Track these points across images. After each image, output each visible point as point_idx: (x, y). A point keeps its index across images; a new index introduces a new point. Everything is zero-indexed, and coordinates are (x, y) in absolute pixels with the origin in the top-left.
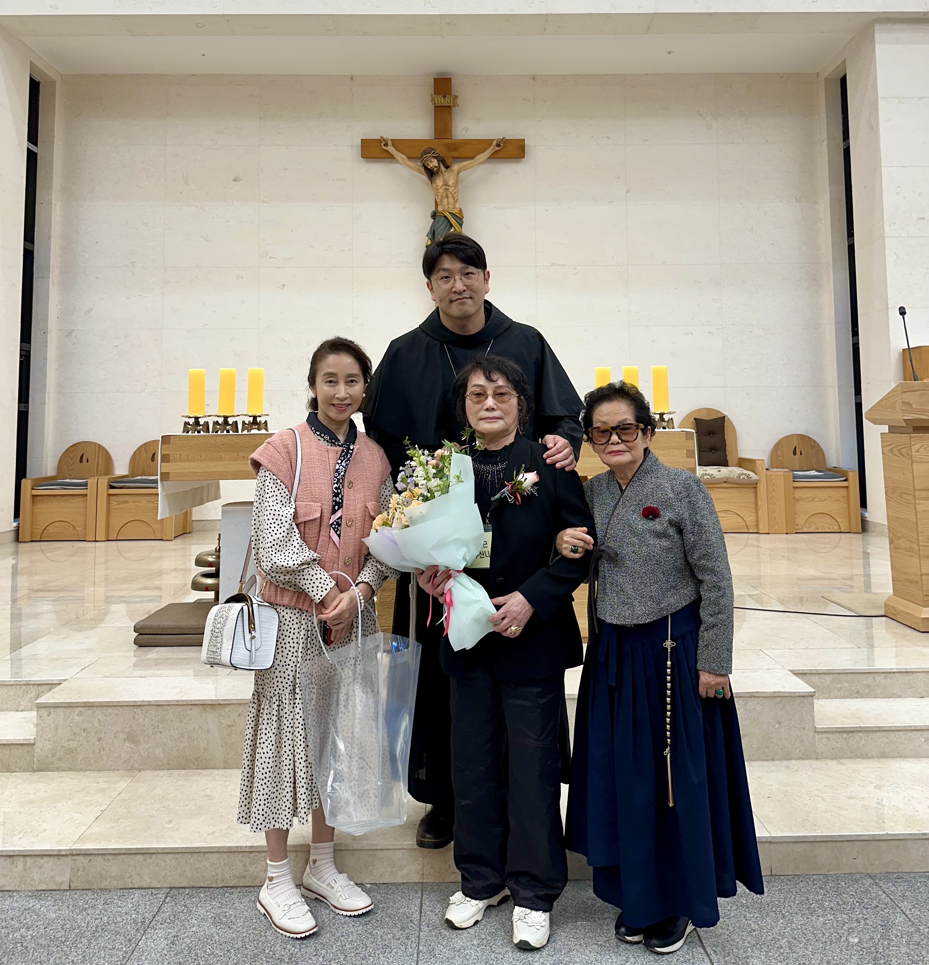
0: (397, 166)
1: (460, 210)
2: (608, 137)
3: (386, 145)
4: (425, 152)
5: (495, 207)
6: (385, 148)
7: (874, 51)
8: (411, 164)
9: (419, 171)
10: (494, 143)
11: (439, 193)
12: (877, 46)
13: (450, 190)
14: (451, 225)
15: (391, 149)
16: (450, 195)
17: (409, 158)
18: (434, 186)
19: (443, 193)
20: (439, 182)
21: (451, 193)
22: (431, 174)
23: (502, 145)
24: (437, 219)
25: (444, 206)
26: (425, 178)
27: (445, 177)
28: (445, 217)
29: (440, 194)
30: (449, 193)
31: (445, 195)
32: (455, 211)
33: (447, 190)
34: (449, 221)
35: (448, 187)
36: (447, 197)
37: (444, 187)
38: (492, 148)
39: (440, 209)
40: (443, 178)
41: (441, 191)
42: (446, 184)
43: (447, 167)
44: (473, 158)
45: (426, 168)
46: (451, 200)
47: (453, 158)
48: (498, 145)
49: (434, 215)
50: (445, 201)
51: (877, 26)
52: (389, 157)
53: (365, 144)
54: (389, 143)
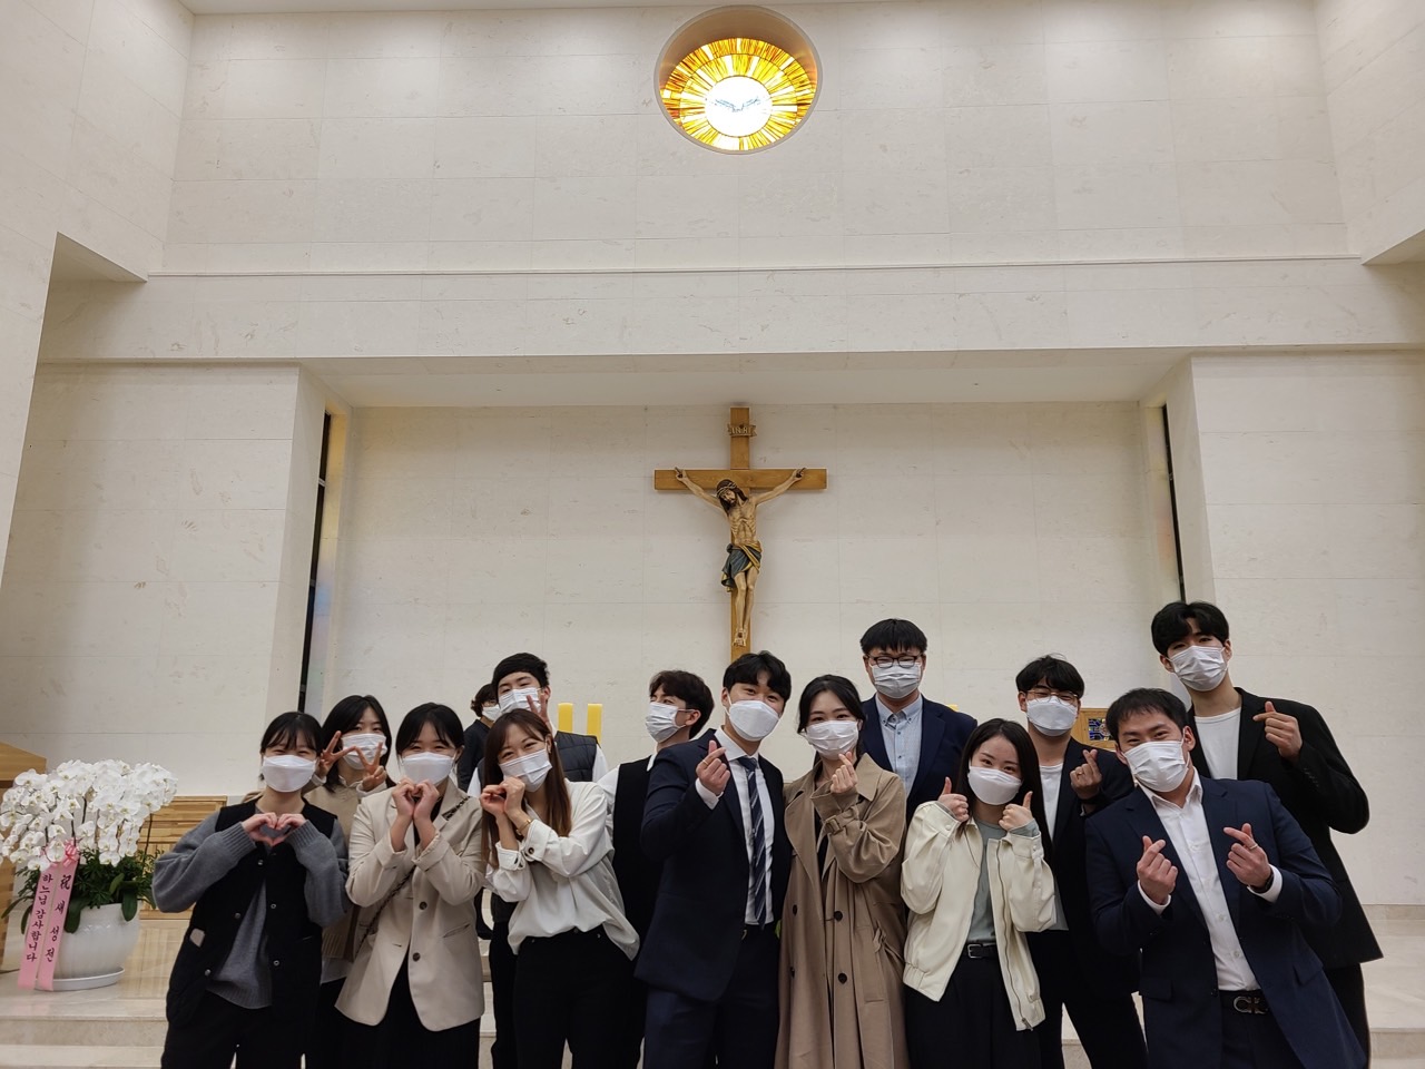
0: (689, 497)
1: (759, 544)
2: (914, 467)
3: (681, 476)
4: (722, 484)
5: (795, 539)
6: (680, 479)
7: (1191, 385)
8: (707, 496)
9: (715, 503)
10: (795, 473)
11: (736, 525)
12: (1194, 380)
13: (747, 523)
14: (749, 560)
15: (685, 480)
16: (747, 528)
17: (705, 489)
18: (731, 518)
19: (739, 526)
20: (736, 514)
21: (748, 526)
22: (728, 506)
23: (802, 475)
24: (733, 552)
25: (741, 539)
26: (721, 509)
27: (743, 510)
28: (742, 550)
29: (736, 527)
30: (746, 525)
31: (742, 528)
32: (753, 545)
33: (744, 522)
34: (749, 557)
35: (745, 520)
36: (744, 530)
37: (741, 520)
38: (791, 478)
39: (736, 542)
40: (740, 511)
41: (738, 524)
42: (743, 517)
43: (744, 499)
44: (771, 489)
45: (722, 500)
46: (749, 534)
47: (751, 489)
48: (798, 476)
49: (730, 549)
50: (742, 534)
51: (1194, 360)
52: (684, 489)
53: (659, 475)
54: (684, 474)
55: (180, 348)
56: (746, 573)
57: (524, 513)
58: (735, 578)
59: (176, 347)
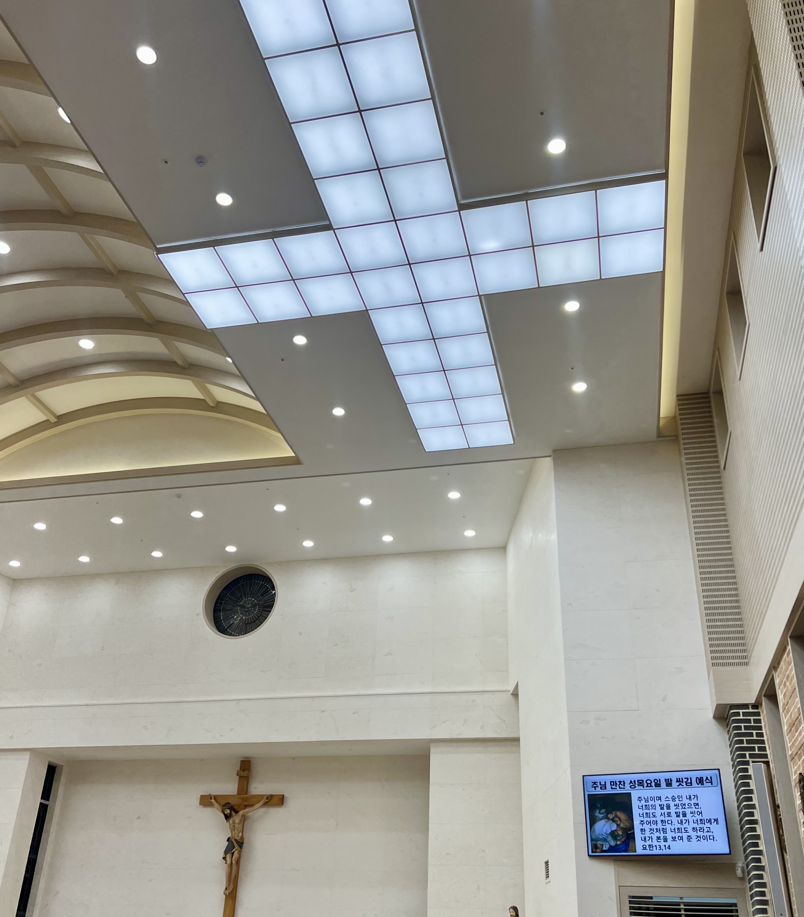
1: (242, 837)
2: (329, 793)
3: (211, 799)
4: (225, 805)
10: (265, 797)
13: (236, 826)
15: (213, 801)
16: (236, 829)
18: (229, 824)
20: (231, 821)
22: (227, 817)
23: (269, 798)
24: (229, 842)
28: (232, 841)
32: (238, 838)
33: (234, 826)
34: (234, 845)
36: (234, 830)
38: (264, 800)
39: (231, 836)
40: (233, 819)
41: (231, 827)
42: (234, 823)
43: (237, 813)
44: (253, 806)
45: (225, 814)
46: (236, 832)
48: (267, 798)
49: (229, 840)
50: (233, 832)
52: (212, 805)
53: (203, 798)
54: (213, 798)
56: (232, 854)
57: (138, 818)
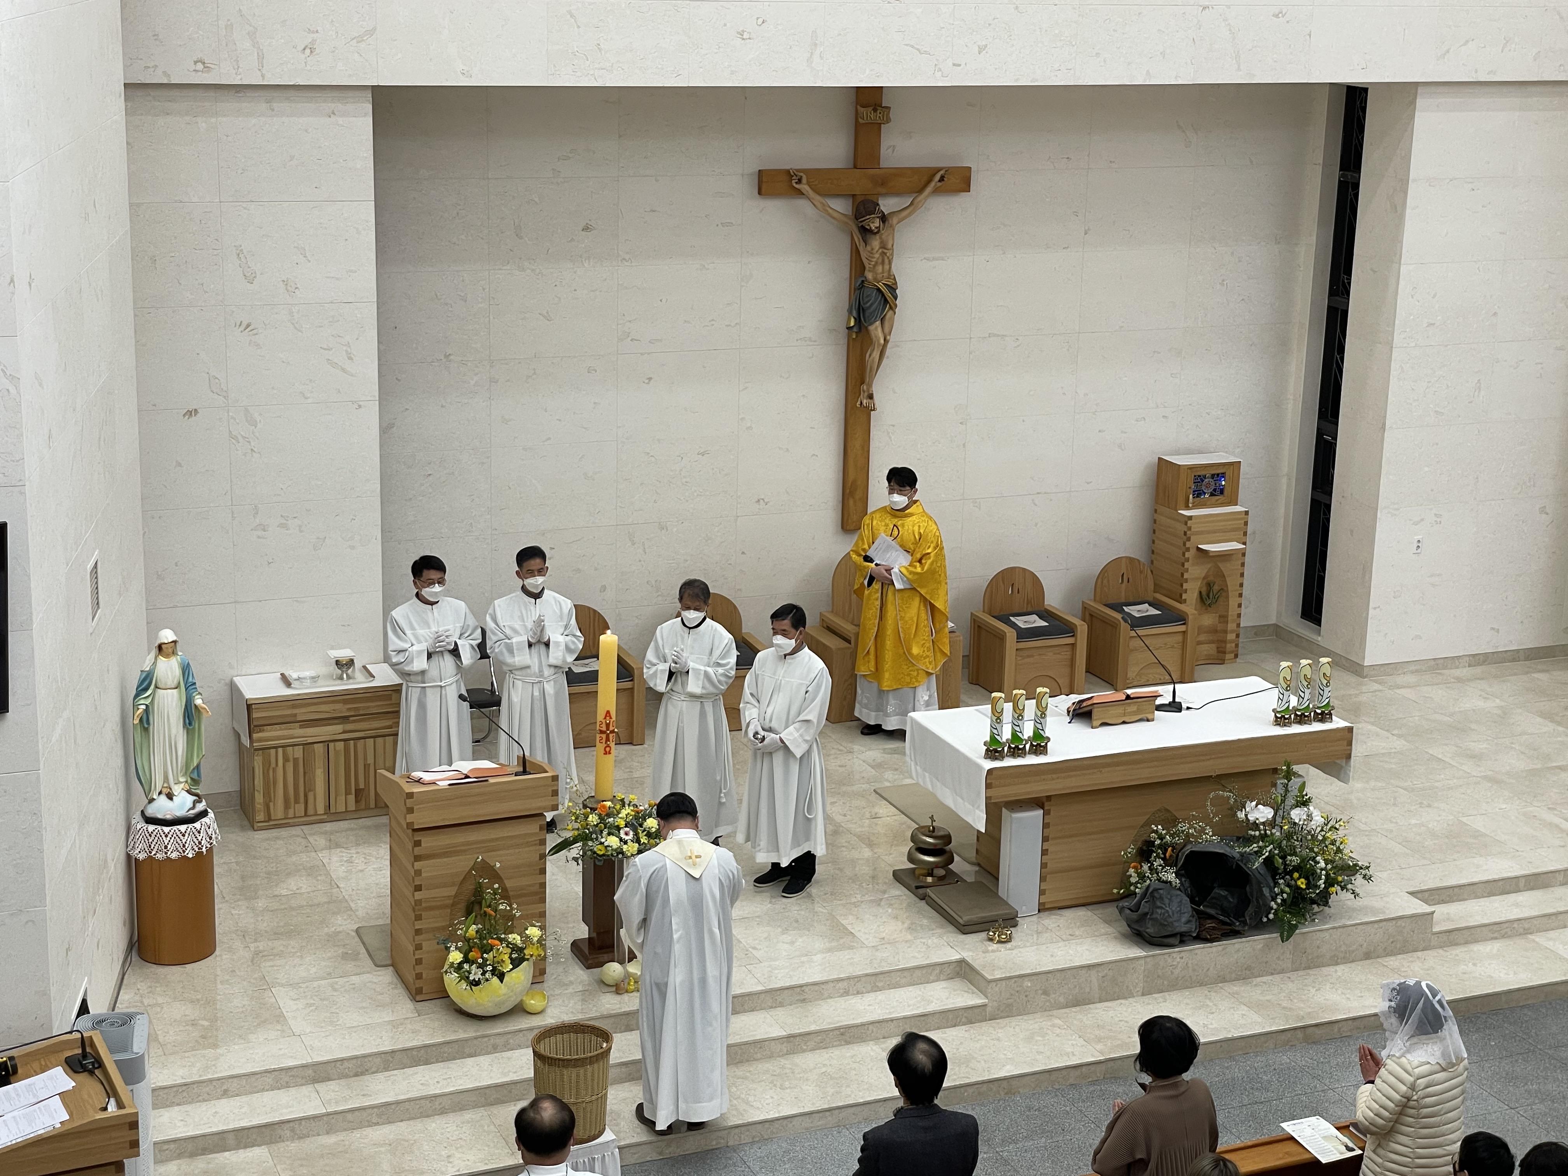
1: (896, 278)
2: (1068, 158)
5: (925, 258)
6: (797, 186)
10: (938, 177)
11: (874, 258)
13: (888, 255)
14: (884, 299)
15: (804, 187)
16: (886, 261)
17: (823, 196)
18: (868, 248)
19: (878, 259)
20: (875, 243)
21: (888, 258)
22: (866, 232)
23: (946, 179)
24: (864, 290)
25: (877, 274)
27: (883, 237)
28: (879, 290)
29: (874, 260)
30: (886, 258)
31: (880, 260)
32: (890, 280)
33: (883, 254)
34: (883, 295)
35: (886, 251)
36: (883, 263)
37: (880, 251)
38: (933, 184)
39: (869, 277)
40: (881, 238)
41: (877, 256)
42: (883, 246)
43: (885, 221)
44: (907, 198)
45: (863, 228)
46: (887, 267)
48: (942, 179)
49: (861, 285)
50: (879, 269)
51: (1419, 93)
52: (797, 195)
53: (767, 178)
54: (804, 180)
55: (207, 68)
56: (882, 320)
57: (586, 229)
58: (871, 328)
59: (200, 66)
